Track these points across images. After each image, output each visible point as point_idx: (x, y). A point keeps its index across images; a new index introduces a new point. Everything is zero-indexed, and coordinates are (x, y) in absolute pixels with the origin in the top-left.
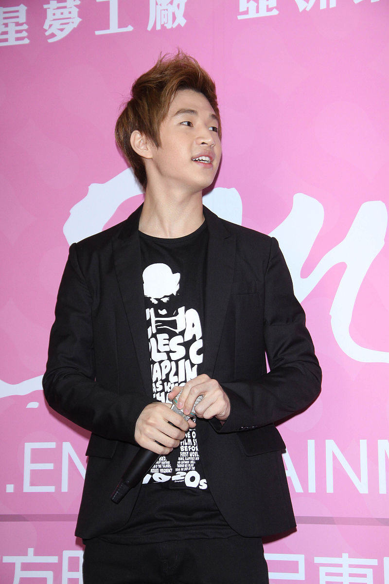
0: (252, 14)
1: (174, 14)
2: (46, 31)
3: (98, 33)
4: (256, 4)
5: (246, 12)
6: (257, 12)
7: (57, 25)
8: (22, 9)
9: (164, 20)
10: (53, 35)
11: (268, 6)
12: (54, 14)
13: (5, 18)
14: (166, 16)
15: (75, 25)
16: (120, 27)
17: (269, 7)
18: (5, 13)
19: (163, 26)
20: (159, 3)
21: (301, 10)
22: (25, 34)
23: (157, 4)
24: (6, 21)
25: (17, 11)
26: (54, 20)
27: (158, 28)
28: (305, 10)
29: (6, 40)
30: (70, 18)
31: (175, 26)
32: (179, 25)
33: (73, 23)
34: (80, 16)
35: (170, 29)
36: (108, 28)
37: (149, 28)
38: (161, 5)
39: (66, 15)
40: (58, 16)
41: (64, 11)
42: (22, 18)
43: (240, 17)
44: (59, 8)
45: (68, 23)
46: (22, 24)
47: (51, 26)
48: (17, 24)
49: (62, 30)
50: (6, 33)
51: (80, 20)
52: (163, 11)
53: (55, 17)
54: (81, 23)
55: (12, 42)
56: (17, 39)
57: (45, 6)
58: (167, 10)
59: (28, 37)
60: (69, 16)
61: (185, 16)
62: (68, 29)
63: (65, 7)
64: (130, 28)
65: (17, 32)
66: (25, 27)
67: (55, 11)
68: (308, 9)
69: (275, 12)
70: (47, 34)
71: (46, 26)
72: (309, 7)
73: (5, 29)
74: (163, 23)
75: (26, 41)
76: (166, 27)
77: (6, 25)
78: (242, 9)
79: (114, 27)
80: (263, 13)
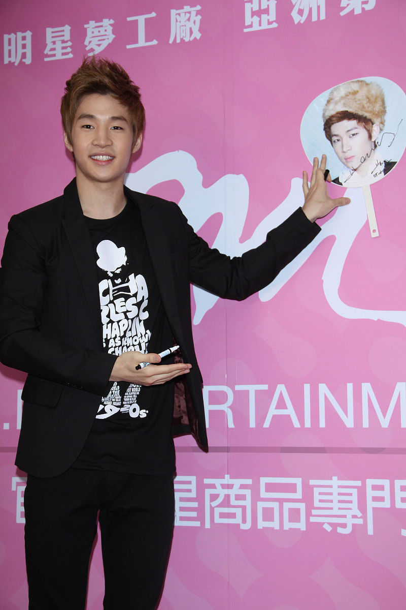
0: (256, 28)
1: (191, 29)
2: (86, 46)
3: (128, 47)
4: (259, 19)
5: (251, 26)
6: (260, 25)
7: (95, 41)
8: (67, 29)
9: (183, 35)
10: (92, 50)
11: (268, 20)
12: (93, 32)
13: (53, 37)
14: (184, 30)
15: (110, 41)
16: (147, 41)
17: (270, 20)
18: (53, 32)
19: (182, 39)
20: (178, 20)
21: (296, 22)
22: (69, 50)
23: (177, 21)
24: (54, 39)
25: (63, 31)
26: (93, 37)
27: (178, 41)
28: (299, 22)
29: (54, 55)
30: (106, 35)
31: (191, 39)
32: (195, 38)
33: (108, 39)
34: (113, 33)
35: (187, 42)
36: (137, 42)
37: (171, 41)
38: (180, 22)
39: (102, 33)
40: (96, 34)
41: (102, 29)
42: (67, 37)
43: (246, 30)
44: (96, 27)
45: (104, 40)
46: (67, 42)
47: (90, 42)
48: (63, 42)
49: (99, 45)
50: (54, 49)
51: (114, 36)
52: (182, 27)
53: (94, 35)
54: (114, 39)
55: (59, 57)
56: (63, 54)
57: (86, 26)
58: (185, 26)
59: (71, 52)
60: (105, 33)
61: (200, 30)
62: (105, 44)
63: (102, 26)
64: (155, 42)
65: (63, 48)
66: (70, 44)
67: (93, 30)
68: (302, 22)
69: (275, 25)
70: (87, 49)
71: (86, 43)
72: (303, 19)
73: (54, 46)
74: (182, 37)
75: (71, 56)
76: (184, 40)
77: (54, 43)
78: (247, 23)
79: (142, 42)
80: (265, 26)
